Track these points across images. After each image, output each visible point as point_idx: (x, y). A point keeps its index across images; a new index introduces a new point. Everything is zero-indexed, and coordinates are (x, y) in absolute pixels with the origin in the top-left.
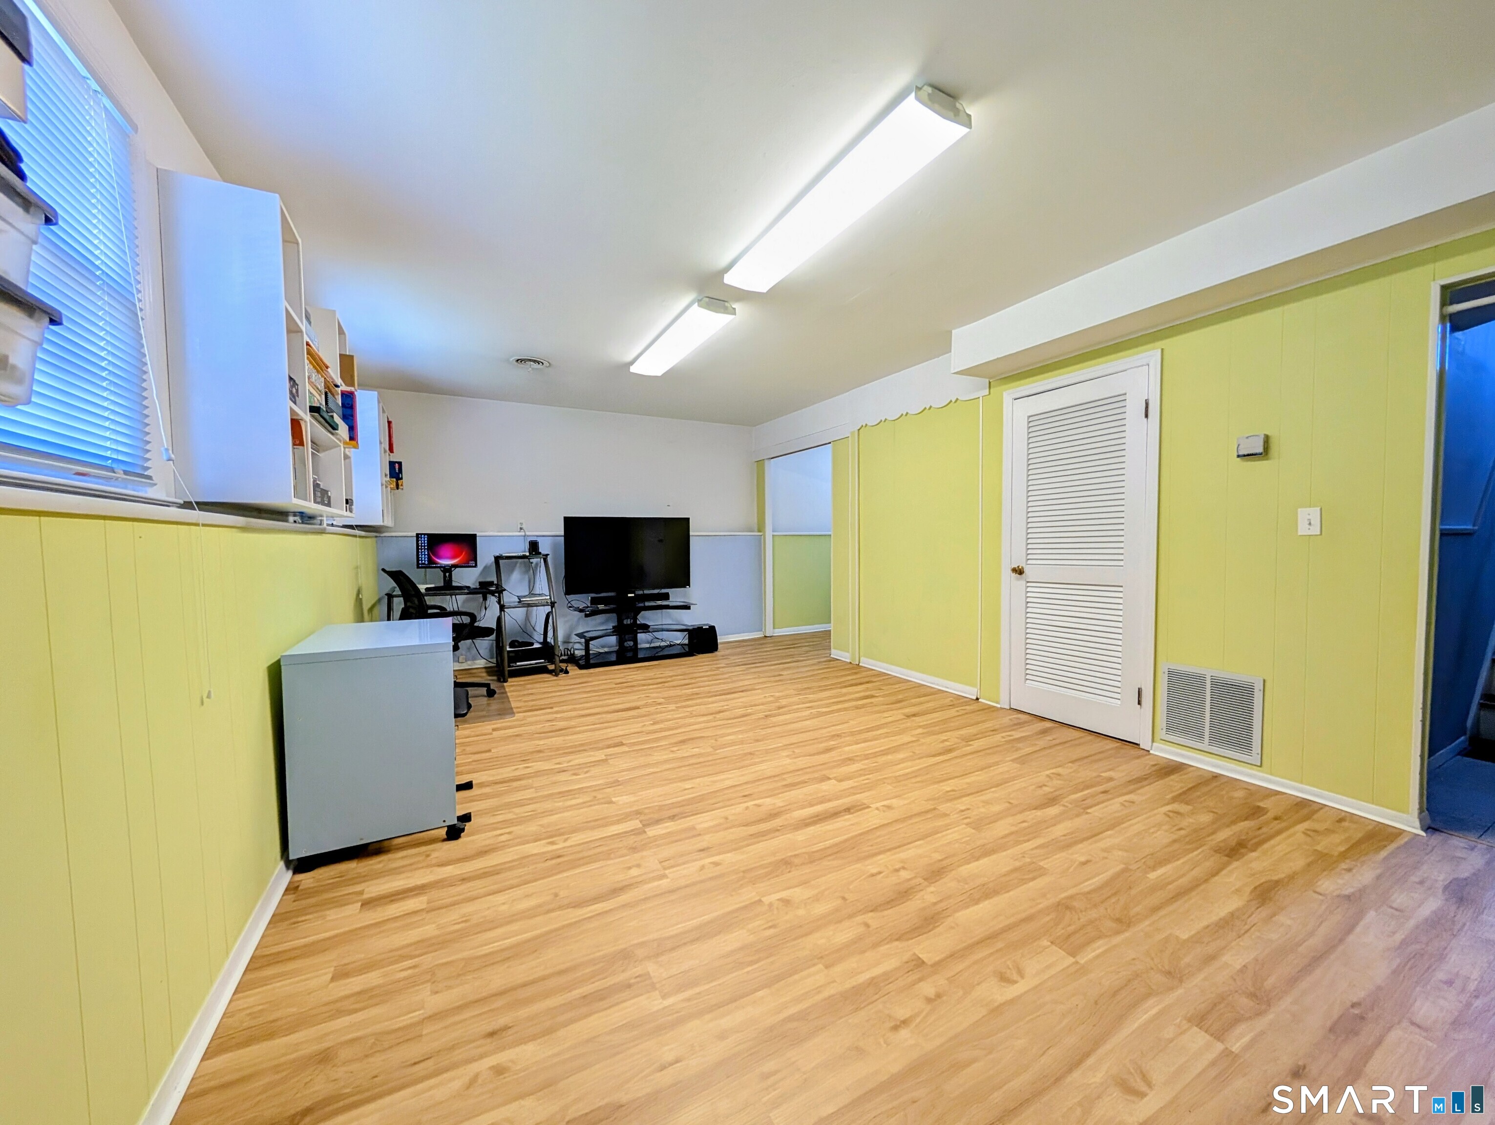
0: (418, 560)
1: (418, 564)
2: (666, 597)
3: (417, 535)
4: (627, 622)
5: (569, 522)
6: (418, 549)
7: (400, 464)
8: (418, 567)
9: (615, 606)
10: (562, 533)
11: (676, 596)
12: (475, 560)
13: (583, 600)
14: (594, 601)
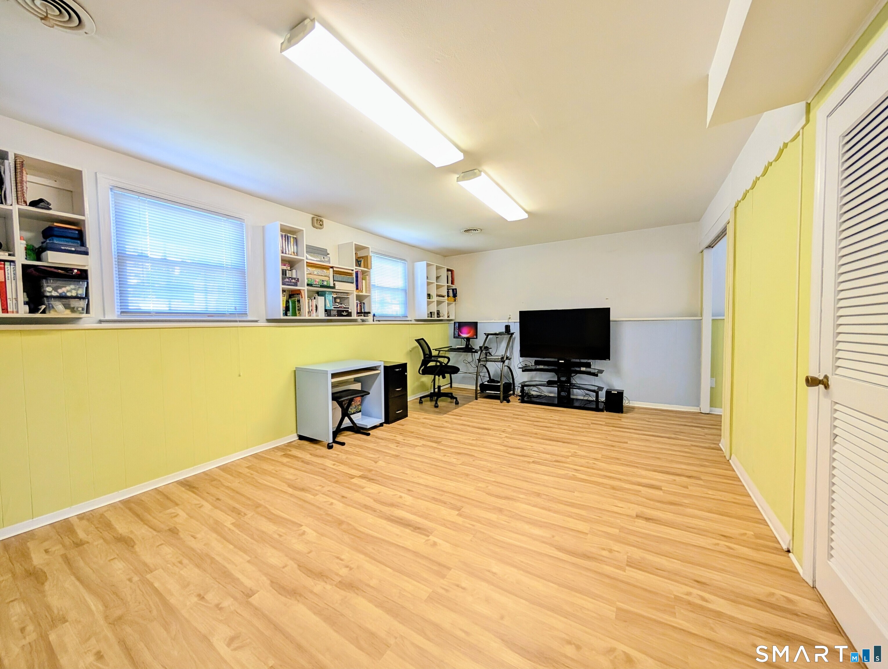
0: (454, 334)
1: (454, 336)
2: (588, 365)
3: (455, 322)
4: (563, 379)
5: (522, 314)
6: (454, 329)
7: (456, 289)
8: (454, 338)
9: (556, 368)
10: (519, 321)
11: (596, 365)
12: (477, 335)
13: (530, 361)
14: (537, 363)
